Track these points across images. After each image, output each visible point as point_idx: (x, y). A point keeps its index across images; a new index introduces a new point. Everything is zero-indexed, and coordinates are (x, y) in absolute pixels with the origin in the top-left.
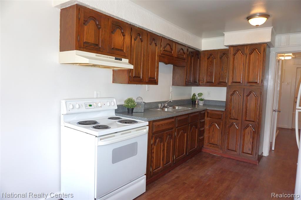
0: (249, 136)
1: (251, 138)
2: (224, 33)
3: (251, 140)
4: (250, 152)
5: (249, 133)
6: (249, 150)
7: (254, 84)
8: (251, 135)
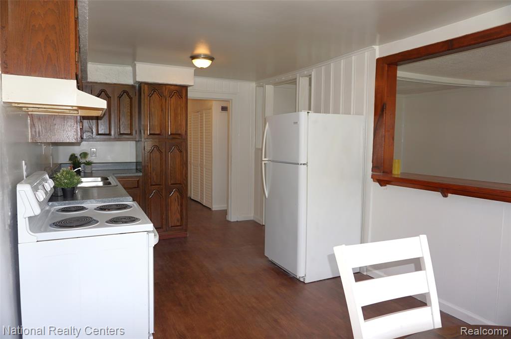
0: (177, 204)
1: (178, 205)
2: (135, 62)
3: (179, 208)
4: (178, 224)
5: (175, 200)
6: (178, 221)
7: (177, 136)
8: (178, 201)
